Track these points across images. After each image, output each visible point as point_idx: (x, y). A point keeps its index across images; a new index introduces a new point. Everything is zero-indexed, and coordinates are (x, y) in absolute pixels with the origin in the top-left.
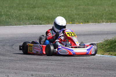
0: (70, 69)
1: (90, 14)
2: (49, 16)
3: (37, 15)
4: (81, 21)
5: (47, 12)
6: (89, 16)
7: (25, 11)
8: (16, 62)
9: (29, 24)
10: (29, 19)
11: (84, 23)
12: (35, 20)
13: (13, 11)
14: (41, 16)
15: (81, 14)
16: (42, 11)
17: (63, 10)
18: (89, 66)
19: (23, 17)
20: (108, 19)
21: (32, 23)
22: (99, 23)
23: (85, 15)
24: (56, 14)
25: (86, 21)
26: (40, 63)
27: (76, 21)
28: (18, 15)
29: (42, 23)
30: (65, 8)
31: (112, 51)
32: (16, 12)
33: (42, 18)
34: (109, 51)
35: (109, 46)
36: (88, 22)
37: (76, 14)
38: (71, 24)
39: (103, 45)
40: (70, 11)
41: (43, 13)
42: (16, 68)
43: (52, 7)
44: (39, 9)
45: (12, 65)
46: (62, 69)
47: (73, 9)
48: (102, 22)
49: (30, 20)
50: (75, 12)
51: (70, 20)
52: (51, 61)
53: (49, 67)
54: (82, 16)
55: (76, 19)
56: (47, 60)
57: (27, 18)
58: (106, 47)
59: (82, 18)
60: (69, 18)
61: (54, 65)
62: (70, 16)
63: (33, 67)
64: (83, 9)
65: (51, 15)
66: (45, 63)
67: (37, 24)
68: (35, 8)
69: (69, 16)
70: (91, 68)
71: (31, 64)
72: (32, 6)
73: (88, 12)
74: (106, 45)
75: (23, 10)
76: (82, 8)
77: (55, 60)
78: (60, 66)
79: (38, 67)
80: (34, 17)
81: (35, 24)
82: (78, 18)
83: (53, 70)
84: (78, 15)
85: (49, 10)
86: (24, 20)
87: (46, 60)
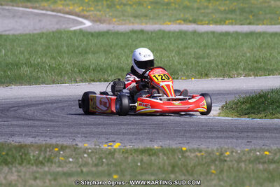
1: (210, 63)
9: (82, 81)
11: (199, 78)
20: (251, 70)
22: (230, 77)
27: (180, 73)
28: (54, 66)
31: (254, 113)
34: (248, 113)
35: (248, 105)
36: (207, 75)
43: (125, 52)
48: (238, 75)
58: (244, 106)
68: (86, 53)
72: (80, 49)
73: (206, 60)
74: (243, 103)
76: (193, 53)
81: (94, 81)
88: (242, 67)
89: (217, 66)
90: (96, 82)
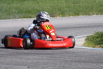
0: (61, 63)
1: (80, 6)
2: (39, 9)
3: (26, 8)
4: (72, 13)
5: (37, 5)
6: (79, 9)
7: (15, 5)
8: (7, 57)
9: (19, 18)
10: (18, 13)
11: (74, 16)
12: (25, 13)
13: (2, 5)
14: (31, 9)
15: (71, 6)
16: (31, 5)
17: (53, 3)
18: (80, 59)
19: (12, 10)
20: (99, 11)
21: (21, 17)
22: (89, 15)
23: (75, 8)
24: (46, 7)
25: (77, 14)
26: (31, 57)
27: (66, 13)
28: (7, 9)
29: (32, 16)
30: (55, 1)
32: (6, 5)
33: (31, 12)
34: (100, 44)
35: (100, 39)
36: (78, 14)
37: (66, 7)
38: (61, 16)
39: (93, 38)
40: (60, 4)
41: (33, 6)
42: (6, 63)
44: (29, 2)
45: (2, 59)
46: (53, 63)
47: (63, 2)
48: (93, 14)
49: (20, 13)
50: (65, 4)
51: (61, 13)
52: (42, 55)
53: (40, 61)
54: (72, 8)
55: (66, 11)
56: (38, 54)
57: (17, 12)
58: (97, 40)
59: (72, 10)
60: (59, 11)
61: (45, 59)
62: (60, 9)
63: (24, 61)
64: (73, 2)
65: (40, 8)
66: (35, 57)
67: (27, 18)
69: (58, 9)
70: (82, 61)
71: (22, 58)
74: (97, 37)
75: (12, 3)
77: (46, 54)
78: (51, 59)
79: (28, 61)
80: (24, 10)
81: (24, 18)
82: (68, 10)
83: (44, 64)
84: (69, 7)
85: (39, 3)
86: (14, 14)
87: (36, 54)
88: (95, 10)
89: (83, 9)
90: (26, 18)
